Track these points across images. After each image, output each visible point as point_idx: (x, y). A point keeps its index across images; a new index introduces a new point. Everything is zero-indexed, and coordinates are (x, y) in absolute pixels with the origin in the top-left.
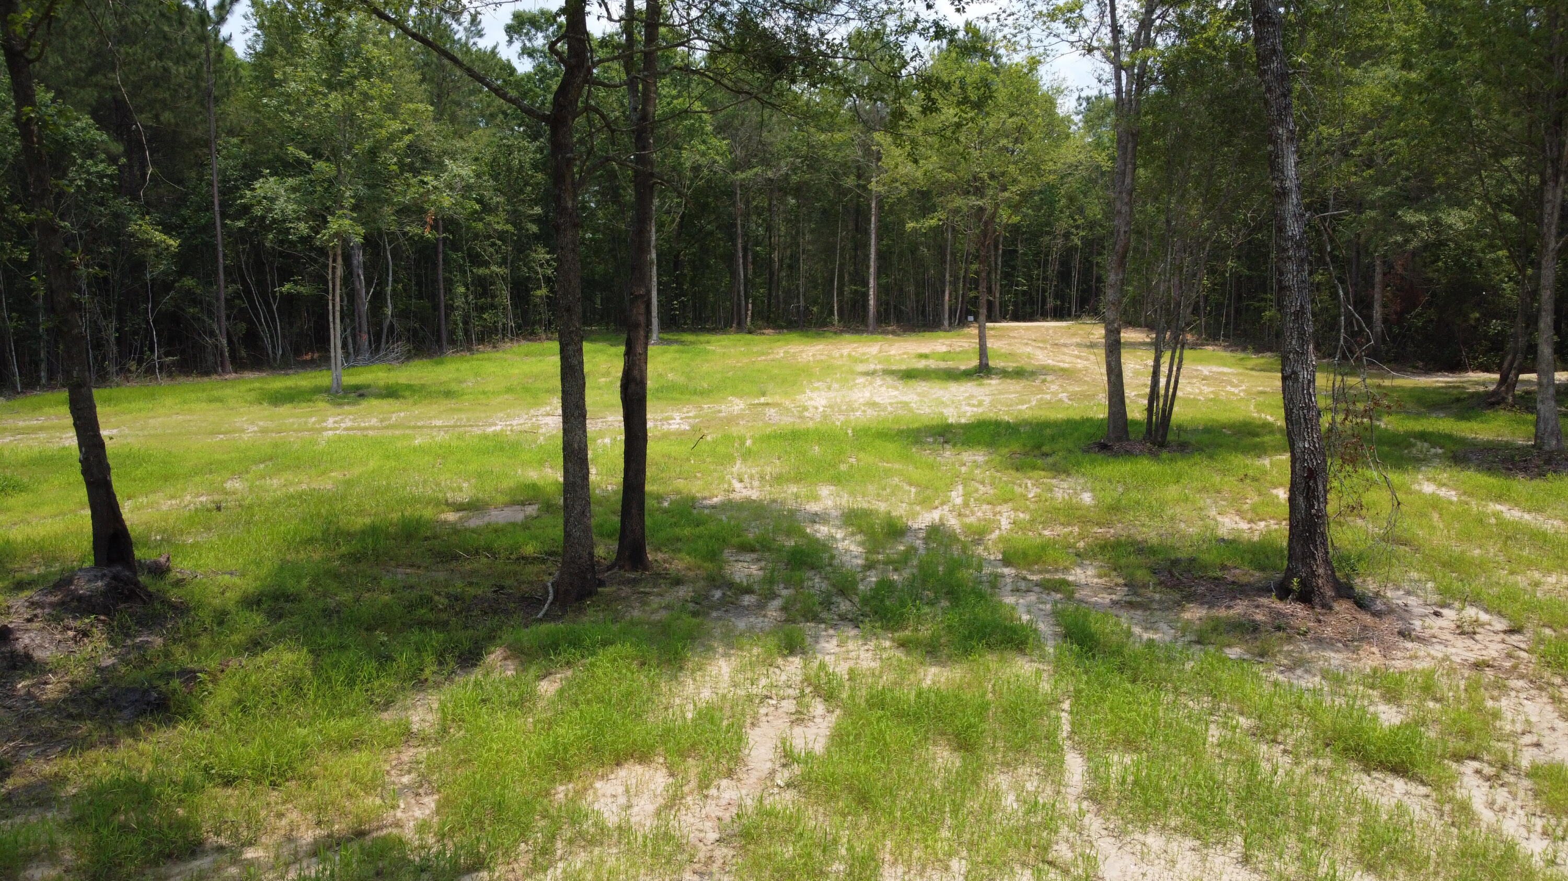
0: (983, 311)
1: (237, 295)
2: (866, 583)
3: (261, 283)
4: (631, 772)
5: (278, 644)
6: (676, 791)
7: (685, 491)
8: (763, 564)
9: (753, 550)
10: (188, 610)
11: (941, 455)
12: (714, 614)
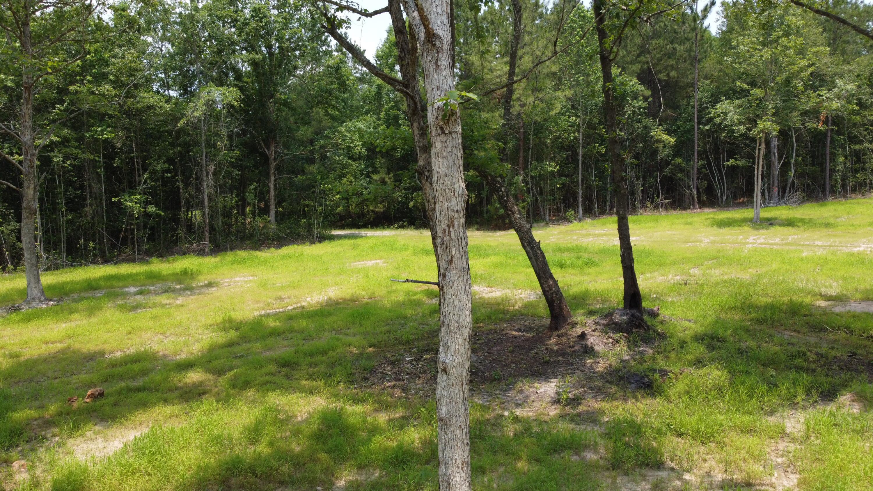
1: (704, 166)
3: (717, 160)
5: (711, 364)
10: (666, 337)
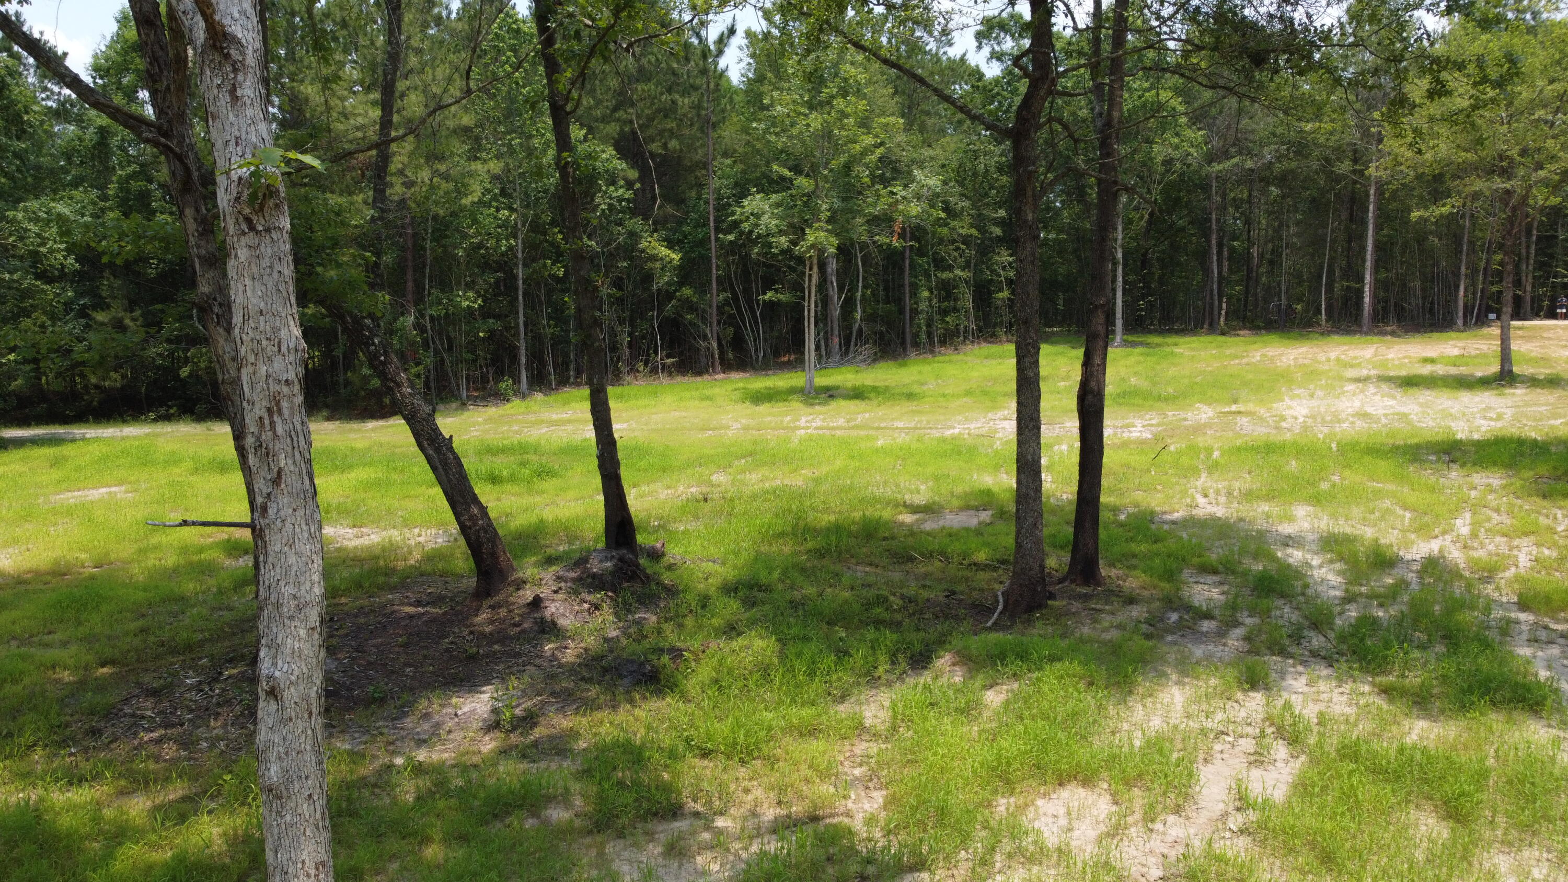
0: (1508, 309)
1: (727, 302)
2: (1344, 617)
3: (747, 291)
4: (1074, 794)
5: (751, 630)
6: (1119, 820)
7: (1144, 506)
8: (1226, 588)
9: (1215, 572)
10: (678, 592)
11: (1445, 476)
12: (1169, 638)
